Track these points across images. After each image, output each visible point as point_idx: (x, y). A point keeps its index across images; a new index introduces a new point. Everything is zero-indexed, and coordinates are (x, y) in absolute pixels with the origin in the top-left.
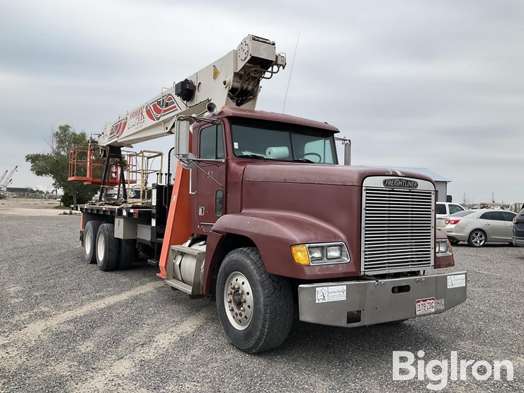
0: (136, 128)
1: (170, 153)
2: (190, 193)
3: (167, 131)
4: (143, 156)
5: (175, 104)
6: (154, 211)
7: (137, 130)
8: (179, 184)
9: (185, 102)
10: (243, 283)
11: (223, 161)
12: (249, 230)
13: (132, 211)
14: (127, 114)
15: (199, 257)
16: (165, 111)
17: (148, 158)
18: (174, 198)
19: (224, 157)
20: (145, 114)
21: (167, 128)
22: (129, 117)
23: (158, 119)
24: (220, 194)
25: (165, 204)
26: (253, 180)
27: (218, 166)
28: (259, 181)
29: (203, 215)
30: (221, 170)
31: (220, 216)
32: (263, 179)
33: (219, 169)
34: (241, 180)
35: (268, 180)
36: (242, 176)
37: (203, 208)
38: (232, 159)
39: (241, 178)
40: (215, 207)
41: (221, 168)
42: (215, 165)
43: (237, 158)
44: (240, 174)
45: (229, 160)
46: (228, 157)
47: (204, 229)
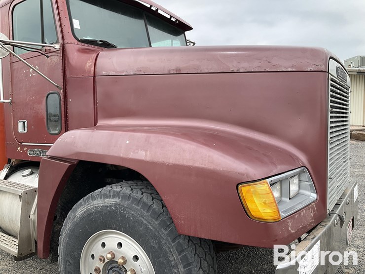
2: (2, 100)
10: (120, 245)
11: (58, 46)
12: (132, 155)
15: (26, 198)
19: (57, 42)
24: (54, 100)
26: (115, 74)
27: (48, 57)
28: (126, 74)
29: (26, 132)
30: (53, 62)
31: (56, 132)
32: (136, 71)
33: (49, 61)
34: (93, 75)
35: (144, 72)
36: (93, 69)
37: (24, 122)
38: (71, 43)
39: (92, 72)
40: (45, 120)
41: (53, 60)
42: (43, 54)
43: (80, 43)
44: (89, 66)
45: (66, 46)
46: (66, 41)
47: (28, 153)
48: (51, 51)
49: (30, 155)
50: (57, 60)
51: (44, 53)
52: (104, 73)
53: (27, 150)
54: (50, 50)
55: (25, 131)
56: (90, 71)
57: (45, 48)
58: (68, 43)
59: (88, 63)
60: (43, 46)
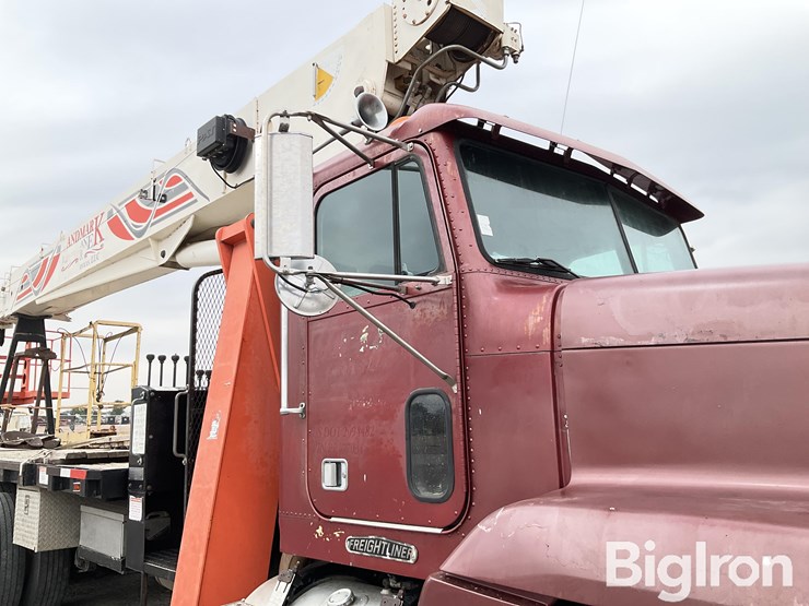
0: (81, 267)
1: (196, 289)
2: (284, 409)
3: (164, 261)
4: (95, 337)
5: (191, 189)
6: (138, 473)
7: (84, 270)
8: (230, 383)
9: (221, 173)
11: (445, 279)
13: (65, 473)
14: (62, 239)
16: (159, 212)
17: (106, 340)
18: (213, 429)
19: (441, 269)
20: (105, 228)
21: (163, 255)
22: (64, 244)
23: (139, 234)
25: (181, 449)
26: (621, 342)
27: (412, 305)
28: (661, 342)
29: (343, 487)
30: (428, 316)
31: (438, 495)
32: (693, 334)
33: (417, 316)
34: (549, 348)
35: (725, 337)
36: (547, 331)
37: (338, 464)
38: (479, 271)
39: (548, 339)
40: (403, 462)
41: (428, 312)
42: (401, 299)
43: (495, 270)
44: (536, 325)
45: (467, 278)
46: (465, 267)
47: (347, 544)
48: (422, 292)
49: (354, 549)
50: (442, 313)
51: (402, 295)
52: (585, 341)
53: (343, 537)
54: (419, 289)
55: (339, 485)
56: (540, 338)
57: (405, 285)
58: (471, 271)
59: (531, 318)
60: (398, 281)
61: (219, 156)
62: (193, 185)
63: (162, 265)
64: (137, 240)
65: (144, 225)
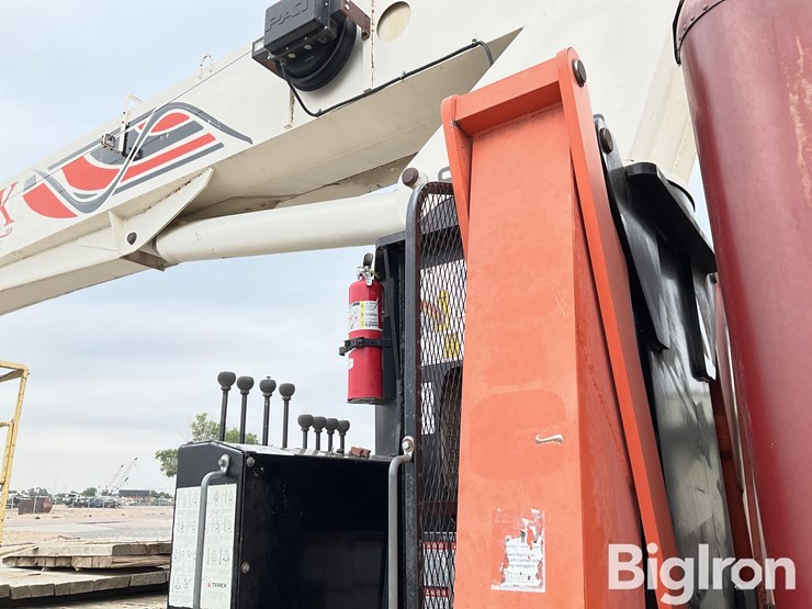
3: (132, 249)
5: (209, 130)
16: (132, 172)
20: (17, 205)
21: (132, 239)
23: (89, 208)
61: (302, 54)
62: (215, 123)
63: (126, 257)
64: (82, 217)
65: (100, 192)
